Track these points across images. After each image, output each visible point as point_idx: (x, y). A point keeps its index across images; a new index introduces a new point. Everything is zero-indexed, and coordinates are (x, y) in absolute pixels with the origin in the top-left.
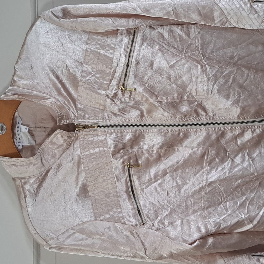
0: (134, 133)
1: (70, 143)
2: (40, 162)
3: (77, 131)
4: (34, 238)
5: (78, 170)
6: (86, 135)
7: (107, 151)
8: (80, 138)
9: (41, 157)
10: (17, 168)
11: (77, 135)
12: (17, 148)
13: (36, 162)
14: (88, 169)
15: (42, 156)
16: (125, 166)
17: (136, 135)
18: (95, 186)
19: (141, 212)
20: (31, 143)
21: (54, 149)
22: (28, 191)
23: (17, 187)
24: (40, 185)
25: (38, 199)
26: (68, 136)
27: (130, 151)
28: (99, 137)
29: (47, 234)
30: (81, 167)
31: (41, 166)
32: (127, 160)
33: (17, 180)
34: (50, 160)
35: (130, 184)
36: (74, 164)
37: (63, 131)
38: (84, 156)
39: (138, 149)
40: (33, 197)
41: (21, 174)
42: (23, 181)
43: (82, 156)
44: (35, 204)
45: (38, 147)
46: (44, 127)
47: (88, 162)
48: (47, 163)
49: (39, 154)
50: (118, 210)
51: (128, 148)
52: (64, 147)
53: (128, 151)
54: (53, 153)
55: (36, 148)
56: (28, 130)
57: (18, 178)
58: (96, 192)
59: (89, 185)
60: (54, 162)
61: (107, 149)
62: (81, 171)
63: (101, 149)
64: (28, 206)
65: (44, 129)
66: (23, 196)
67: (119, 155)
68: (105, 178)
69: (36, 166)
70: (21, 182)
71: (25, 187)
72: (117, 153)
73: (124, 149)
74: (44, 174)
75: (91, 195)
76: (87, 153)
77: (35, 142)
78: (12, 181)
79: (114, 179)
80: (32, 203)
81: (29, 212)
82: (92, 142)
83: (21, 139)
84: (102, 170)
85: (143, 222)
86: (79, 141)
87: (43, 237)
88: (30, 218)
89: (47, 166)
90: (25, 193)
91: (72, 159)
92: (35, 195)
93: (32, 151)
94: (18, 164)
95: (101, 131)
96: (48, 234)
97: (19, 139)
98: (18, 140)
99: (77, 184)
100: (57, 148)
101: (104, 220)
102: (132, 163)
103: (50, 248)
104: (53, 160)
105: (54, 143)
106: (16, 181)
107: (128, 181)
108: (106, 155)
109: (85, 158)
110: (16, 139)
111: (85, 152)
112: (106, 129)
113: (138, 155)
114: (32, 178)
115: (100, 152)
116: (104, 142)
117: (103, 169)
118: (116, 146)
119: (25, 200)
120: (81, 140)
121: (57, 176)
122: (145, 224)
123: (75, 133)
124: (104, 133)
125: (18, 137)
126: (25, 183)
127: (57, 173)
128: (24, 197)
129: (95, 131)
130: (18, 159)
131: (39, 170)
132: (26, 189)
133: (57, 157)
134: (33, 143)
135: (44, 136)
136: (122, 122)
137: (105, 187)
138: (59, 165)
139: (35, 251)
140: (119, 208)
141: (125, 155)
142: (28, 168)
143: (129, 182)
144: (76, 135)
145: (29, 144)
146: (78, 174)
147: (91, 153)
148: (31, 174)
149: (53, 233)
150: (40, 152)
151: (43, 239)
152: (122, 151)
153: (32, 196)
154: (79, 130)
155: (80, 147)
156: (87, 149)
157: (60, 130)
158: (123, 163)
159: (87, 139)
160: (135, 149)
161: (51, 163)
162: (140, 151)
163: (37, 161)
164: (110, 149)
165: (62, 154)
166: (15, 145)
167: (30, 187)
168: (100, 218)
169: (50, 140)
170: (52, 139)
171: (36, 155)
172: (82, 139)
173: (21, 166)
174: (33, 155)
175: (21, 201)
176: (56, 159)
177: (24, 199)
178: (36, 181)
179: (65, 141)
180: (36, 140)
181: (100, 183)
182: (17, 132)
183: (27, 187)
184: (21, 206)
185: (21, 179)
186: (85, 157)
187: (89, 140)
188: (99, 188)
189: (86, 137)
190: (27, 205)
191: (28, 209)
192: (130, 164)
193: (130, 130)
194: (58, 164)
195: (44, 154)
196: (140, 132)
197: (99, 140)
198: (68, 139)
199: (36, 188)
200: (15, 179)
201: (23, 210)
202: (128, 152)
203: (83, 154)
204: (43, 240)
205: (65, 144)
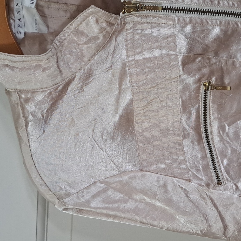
0: (224, 28)
1: (110, 35)
2: (55, 65)
3: (125, 14)
4: (39, 191)
5: (120, 86)
6: (139, 23)
7: (174, 56)
8: (128, 27)
9: (57, 57)
10: (14, 72)
11: (123, 22)
12: (15, 37)
13: (48, 65)
14: (137, 86)
15: (59, 55)
16: (201, 87)
17: (228, 31)
18: (145, 115)
19: (216, 163)
20: (39, 29)
21: (81, 44)
22: (31, 114)
23: (14, 106)
24: (54, 106)
25: (49, 129)
26: (107, 22)
27: (214, 60)
28: (162, 30)
29: (61, 188)
30: (126, 82)
31: (57, 72)
32: (207, 76)
33: (13, 93)
34: (73, 64)
35: (203, 116)
36: (113, 75)
37: (101, 10)
38: (133, 62)
39: (227, 58)
40: (40, 125)
41: (20, 83)
42: (23, 96)
43: (130, 61)
44: (43, 137)
45: (52, 38)
46: (64, 2)
47: (138, 74)
48: (68, 68)
49: (53, 50)
50: (178, 157)
51: (210, 54)
52: (99, 41)
53: (209, 59)
54: (78, 51)
55: (49, 40)
56: (35, 3)
57: (16, 90)
58: (146, 125)
59: (136, 113)
60: (79, 67)
61: (174, 53)
62: (125, 89)
63: (164, 52)
64: (30, 140)
65: (64, 7)
66: (22, 122)
67: (194, 66)
68: (164, 104)
69: (47, 72)
70: (20, 97)
71: (26, 107)
72: (192, 61)
73: (204, 55)
74: (60, 88)
75: (137, 129)
76: (139, 57)
77: (47, 29)
78: (5, 94)
79: (179, 106)
80: (39, 135)
81: (32, 149)
82: (149, 37)
83: (22, 20)
84: (160, 90)
85: (219, 180)
86: (126, 32)
87: (54, 191)
88: (33, 158)
89: (67, 74)
90: (26, 118)
91: (111, 66)
92: (44, 122)
93: (41, 44)
94: (15, 65)
95: (166, 18)
96: (63, 187)
97: (19, 20)
98: (17, 22)
99: (117, 110)
100: (86, 43)
101: (156, 172)
102: (213, 82)
103: (65, 209)
104: (78, 65)
105: (82, 34)
106: (11, 96)
107: (200, 111)
108: (172, 64)
109: (134, 66)
110: (14, 20)
111: (135, 54)
112: (176, 16)
113: (225, 68)
114: (39, 93)
115: (161, 57)
116: (170, 39)
117: (163, 88)
118: (190, 50)
119: (27, 129)
120: (129, 32)
121: (83, 93)
122: (223, 184)
123: (120, 18)
124: (171, 22)
125: (16, 17)
126: (27, 101)
127: (84, 88)
128: (24, 123)
129: (155, 17)
130: (14, 57)
131: (52, 79)
132: (28, 111)
133: (86, 59)
134: (44, 30)
135: (64, 19)
136: (205, 5)
137: (161, 119)
138: (87, 74)
139: (40, 207)
140: (181, 155)
141: (205, 67)
142: (33, 73)
143: (203, 113)
144: (121, 22)
145: (36, 31)
146: (120, 93)
147: (146, 58)
148: (39, 86)
149: (70, 186)
150: (56, 47)
151: (53, 194)
152: (199, 59)
153: (37, 122)
154: (127, 13)
155: (126, 45)
156: (139, 50)
157: (95, 7)
158: (199, 80)
159: (140, 31)
160: (223, 57)
161: (74, 69)
162: (230, 62)
163: (49, 62)
164: (180, 54)
165: (93, 56)
166: (12, 31)
167: (36, 107)
168: (150, 168)
169: (74, 26)
170: (79, 25)
171: (48, 51)
172: (131, 31)
173: (21, 69)
174: (43, 51)
175: (19, 129)
176: (83, 63)
177: (24, 127)
178: (46, 99)
179: (102, 30)
180: (50, 25)
181: (155, 111)
182: (16, 7)
183: (31, 107)
184: (20, 138)
185: (20, 93)
186: (133, 64)
187: (143, 33)
188: (151, 119)
189: (139, 27)
190: (30, 137)
191: (31, 145)
192: (209, 83)
193: (218, 22)
194: (86, 72)
195: (63, 52)
196: (236, 26)
197: (161, 35)
198: (107, 27)
199: (46, 110)
200: (9, 91)
201: (23, 145)
202: (210, 62)
203: (130, 59)
204: (55, 196)
205: (101, 37)
